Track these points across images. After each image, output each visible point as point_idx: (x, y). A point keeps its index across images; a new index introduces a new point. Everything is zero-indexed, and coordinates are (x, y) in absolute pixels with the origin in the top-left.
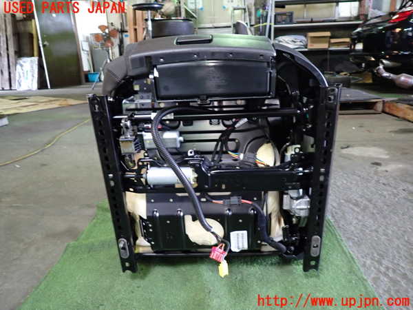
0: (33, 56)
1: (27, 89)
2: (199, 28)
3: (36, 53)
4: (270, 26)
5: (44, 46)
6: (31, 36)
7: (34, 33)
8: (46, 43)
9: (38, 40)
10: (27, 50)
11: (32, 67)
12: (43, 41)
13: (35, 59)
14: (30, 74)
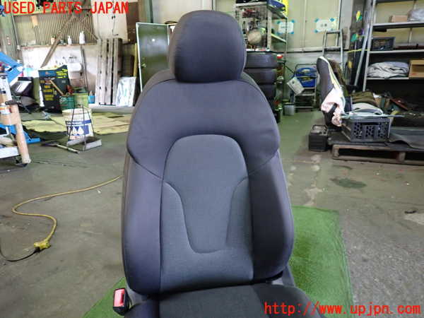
0: (132, 76)
1: (124, 105)
2: (288, 53)
3: (135, 73)
4: (366, 52)
5: (142, 68)
6: (133, 58)
7: (136, 55)
8: (144, 65)
9: (138, 63)
10: (128, 71)
11: (131, 85)
12: (142, 64)
13: (134, 79)
14: (128, 92)
